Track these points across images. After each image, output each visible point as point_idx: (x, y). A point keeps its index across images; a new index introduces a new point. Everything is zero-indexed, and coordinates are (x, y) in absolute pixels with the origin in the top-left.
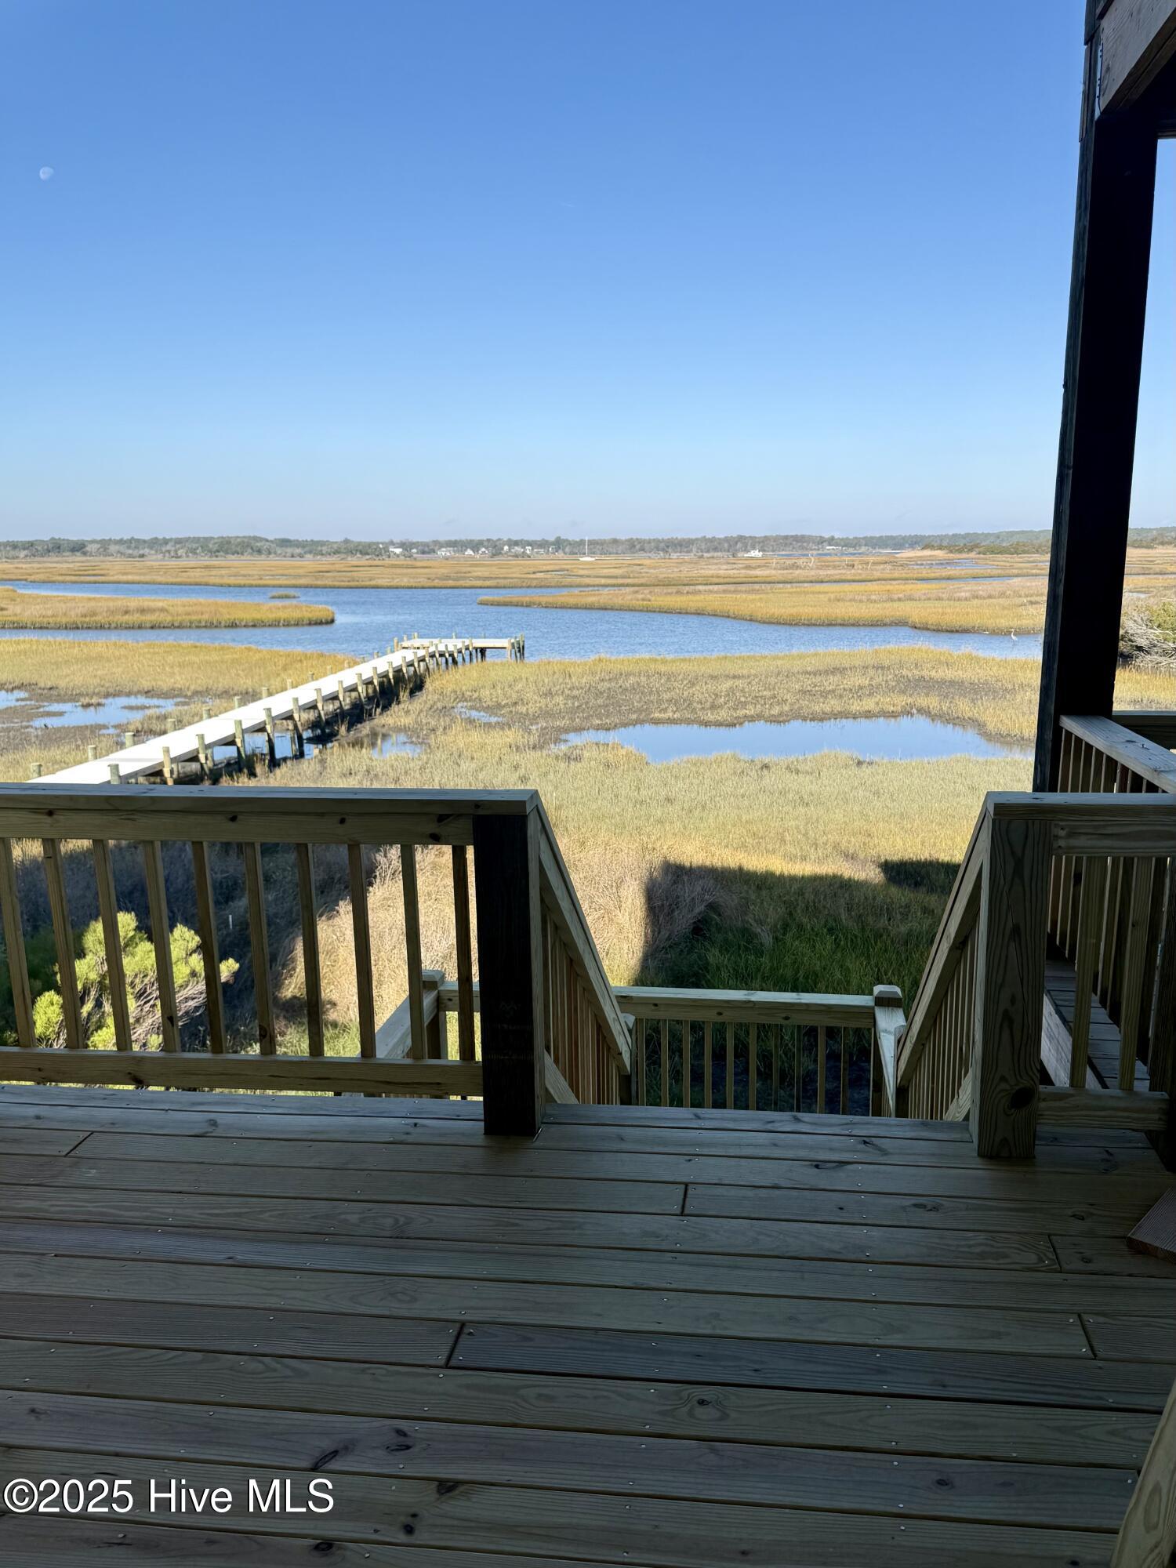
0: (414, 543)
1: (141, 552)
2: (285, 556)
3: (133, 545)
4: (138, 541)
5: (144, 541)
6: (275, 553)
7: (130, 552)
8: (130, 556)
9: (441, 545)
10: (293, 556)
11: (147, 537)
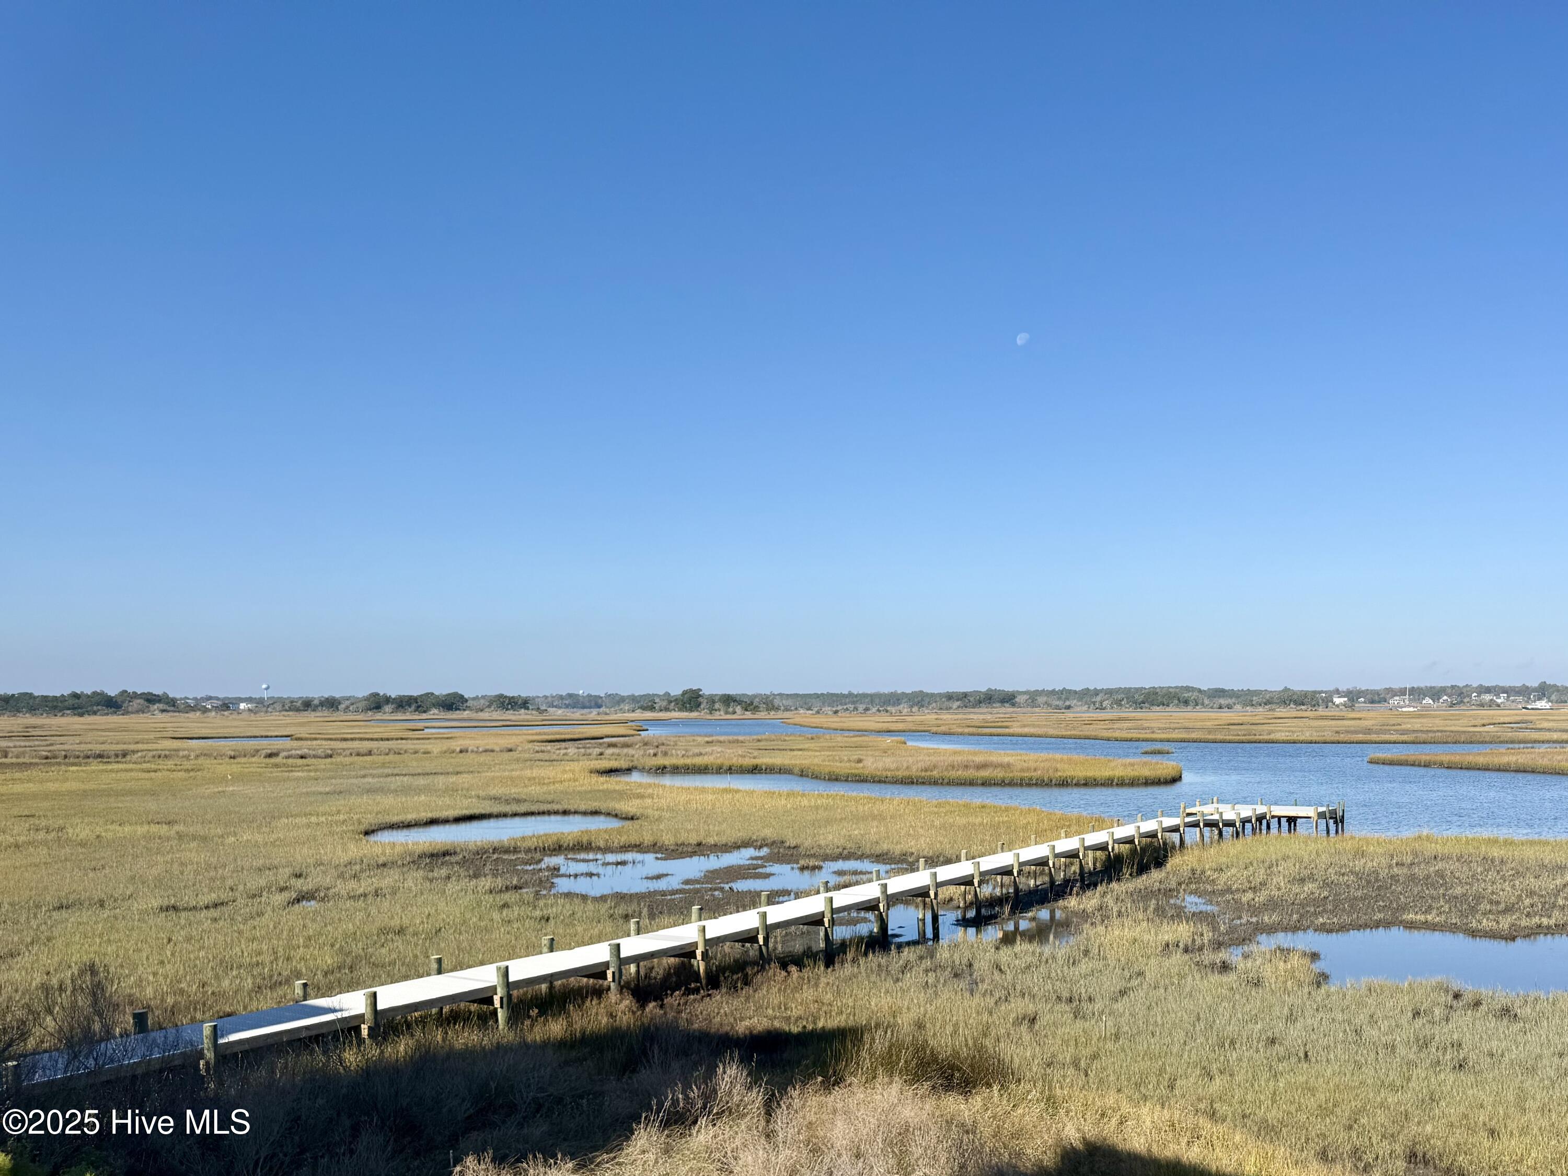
0: (1363, 692)
1: (1067, 703)
2: (1212, 708)
3: (1063, 697)
4: (1070, 691)
5: (1075, 692)
6: (1203, 704)
7: (1058, 703)
8: (1057, 707)
9: (1393, 693)
10: (1220, 708)
11: (1078, 688)
